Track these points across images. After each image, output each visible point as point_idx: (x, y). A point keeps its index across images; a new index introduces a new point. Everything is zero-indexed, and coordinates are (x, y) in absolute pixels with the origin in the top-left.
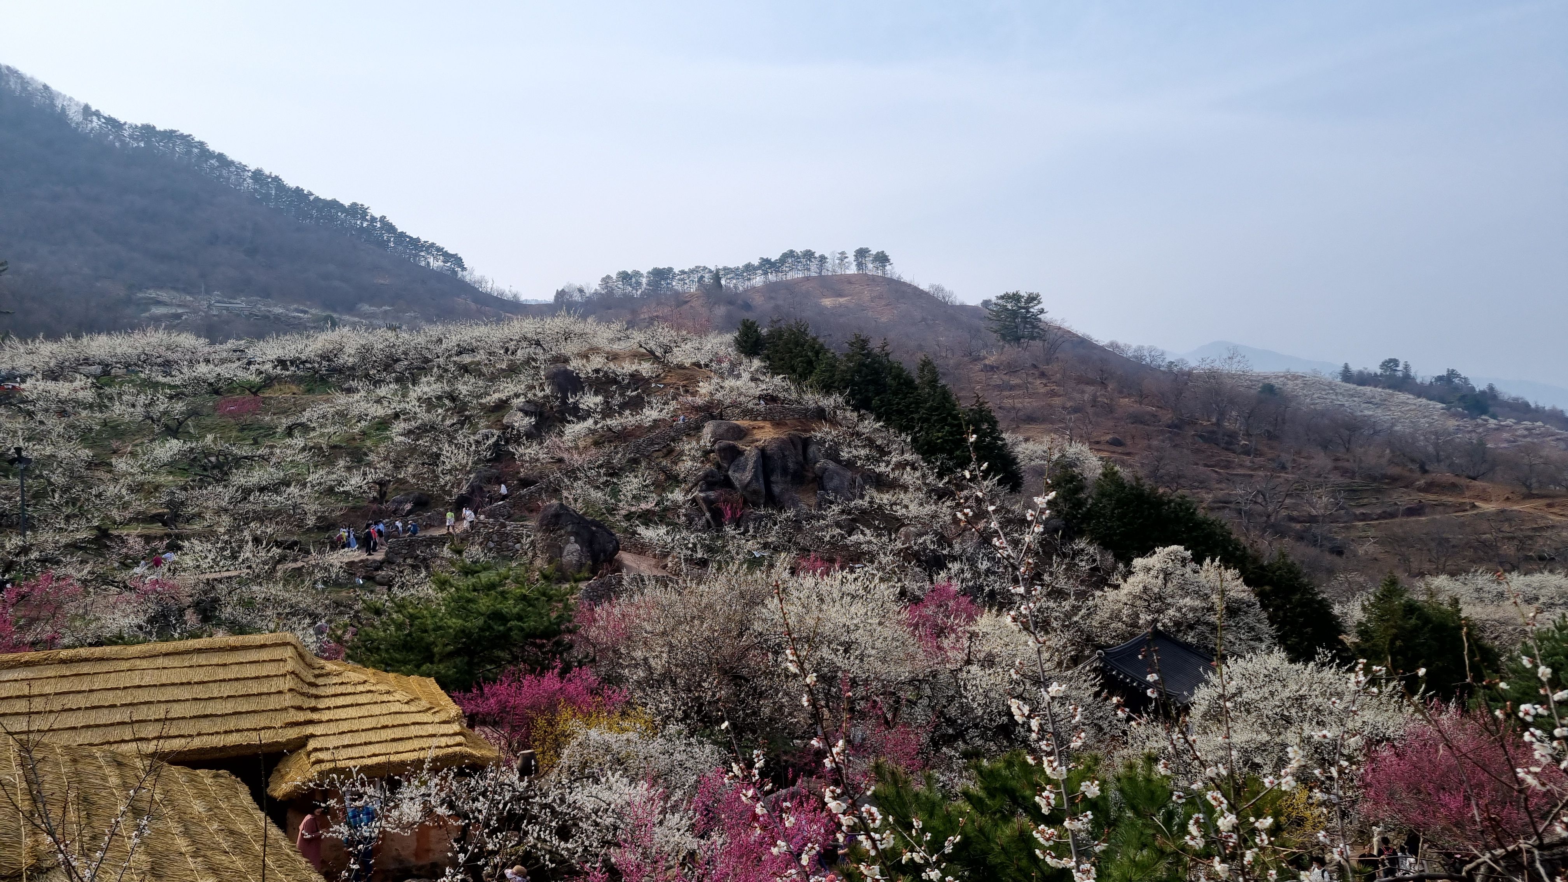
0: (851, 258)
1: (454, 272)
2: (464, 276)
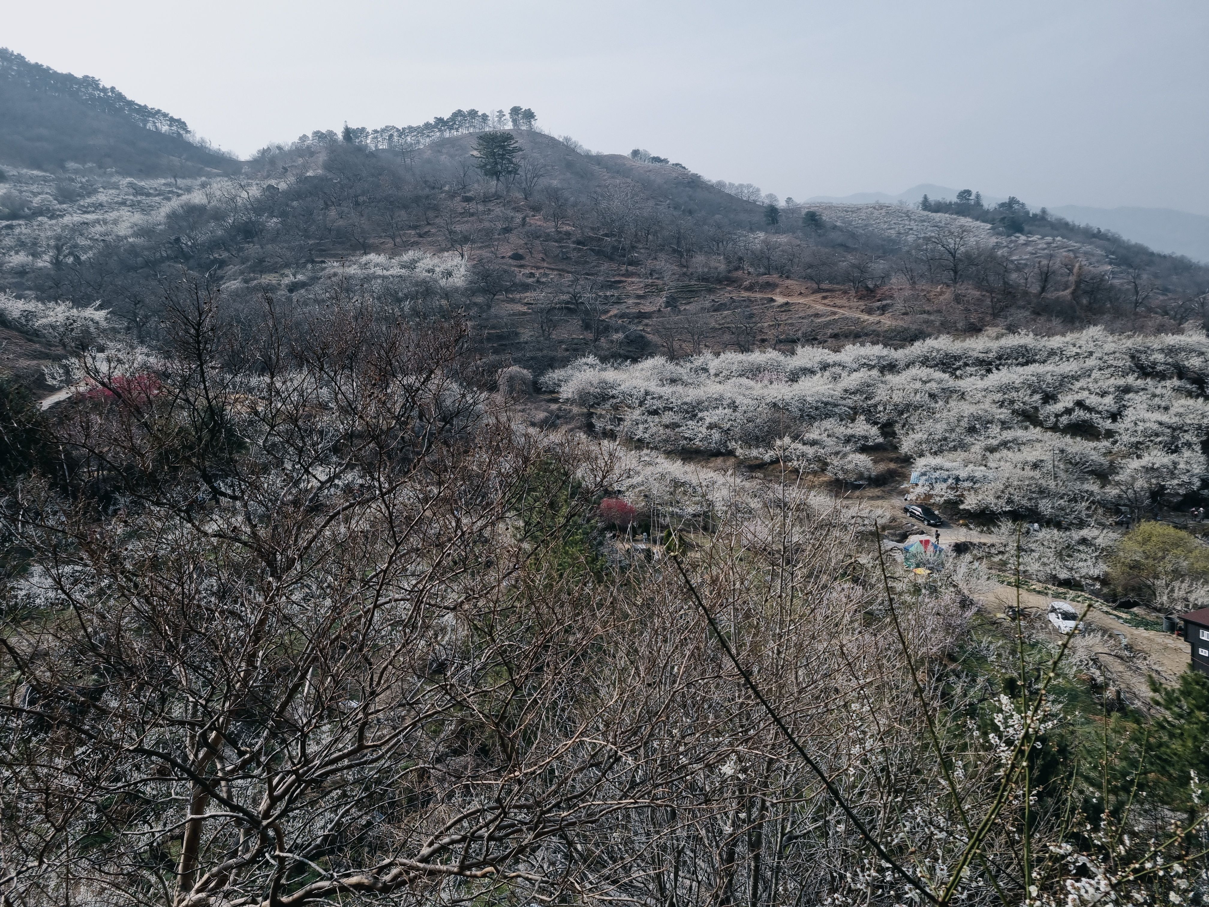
0: (508, 116)
1: (179, 135)
2: (188, 137)
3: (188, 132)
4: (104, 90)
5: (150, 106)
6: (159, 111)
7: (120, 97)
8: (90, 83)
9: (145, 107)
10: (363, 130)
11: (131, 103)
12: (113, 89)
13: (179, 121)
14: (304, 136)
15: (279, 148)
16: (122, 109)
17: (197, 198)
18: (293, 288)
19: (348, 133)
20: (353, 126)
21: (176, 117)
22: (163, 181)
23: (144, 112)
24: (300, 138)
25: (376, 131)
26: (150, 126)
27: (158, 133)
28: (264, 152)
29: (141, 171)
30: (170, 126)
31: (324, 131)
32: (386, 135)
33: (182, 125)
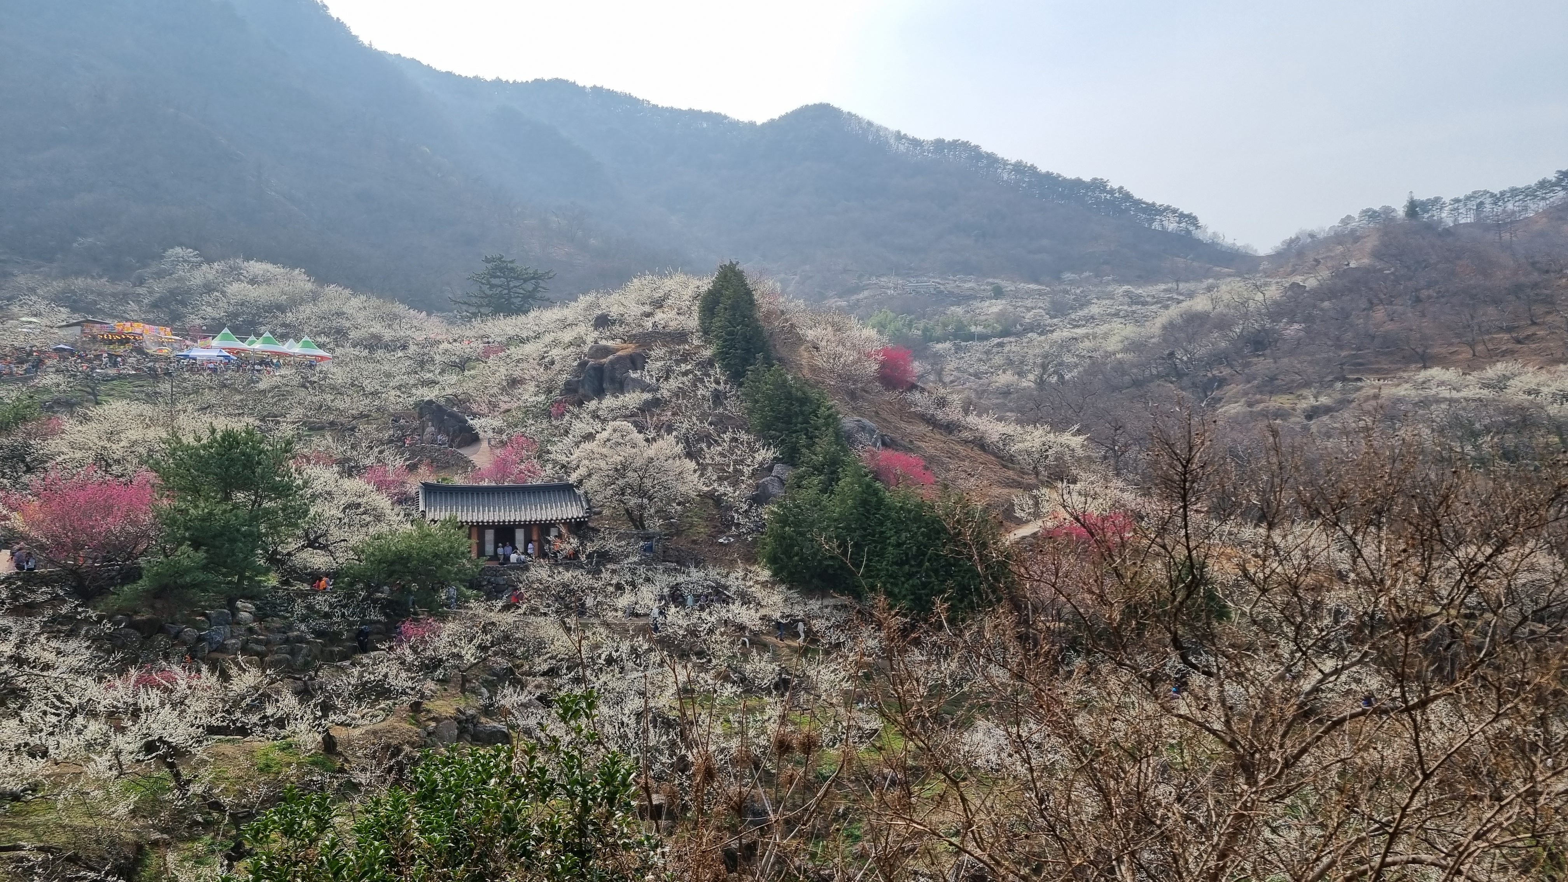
1: (1188, 232)
2: (1198, 234)
3: (1198, 227)
4: (1112, 192)
5: (1158, 203)
6: (1168, 208)
7: (1127, 197)
8: (1098, 185)
9: (1153, 205)
10: (1437, 200)
11: (1138, 202)
12: (1121, 188)
13: (1189, 216)
14: (1349, 217)
15: (1312, 236)
16: (1128, 210)
17: (1201, 304)
18: (1312, 414)
19: (1413, 208)
20: (1421, 196)
21: (1186, 212)
22: (1163, 287)
23: (1152, 210)
24: (1342, 221)
25: (1457, 201)
26: (1156, 225)
27: (1164, 233)
28: (1291, 242)
29: (1139, 277)
30: (1179, 223)
31: (1377, 208)
32: (1473, 205)
33: (1192, 219)
